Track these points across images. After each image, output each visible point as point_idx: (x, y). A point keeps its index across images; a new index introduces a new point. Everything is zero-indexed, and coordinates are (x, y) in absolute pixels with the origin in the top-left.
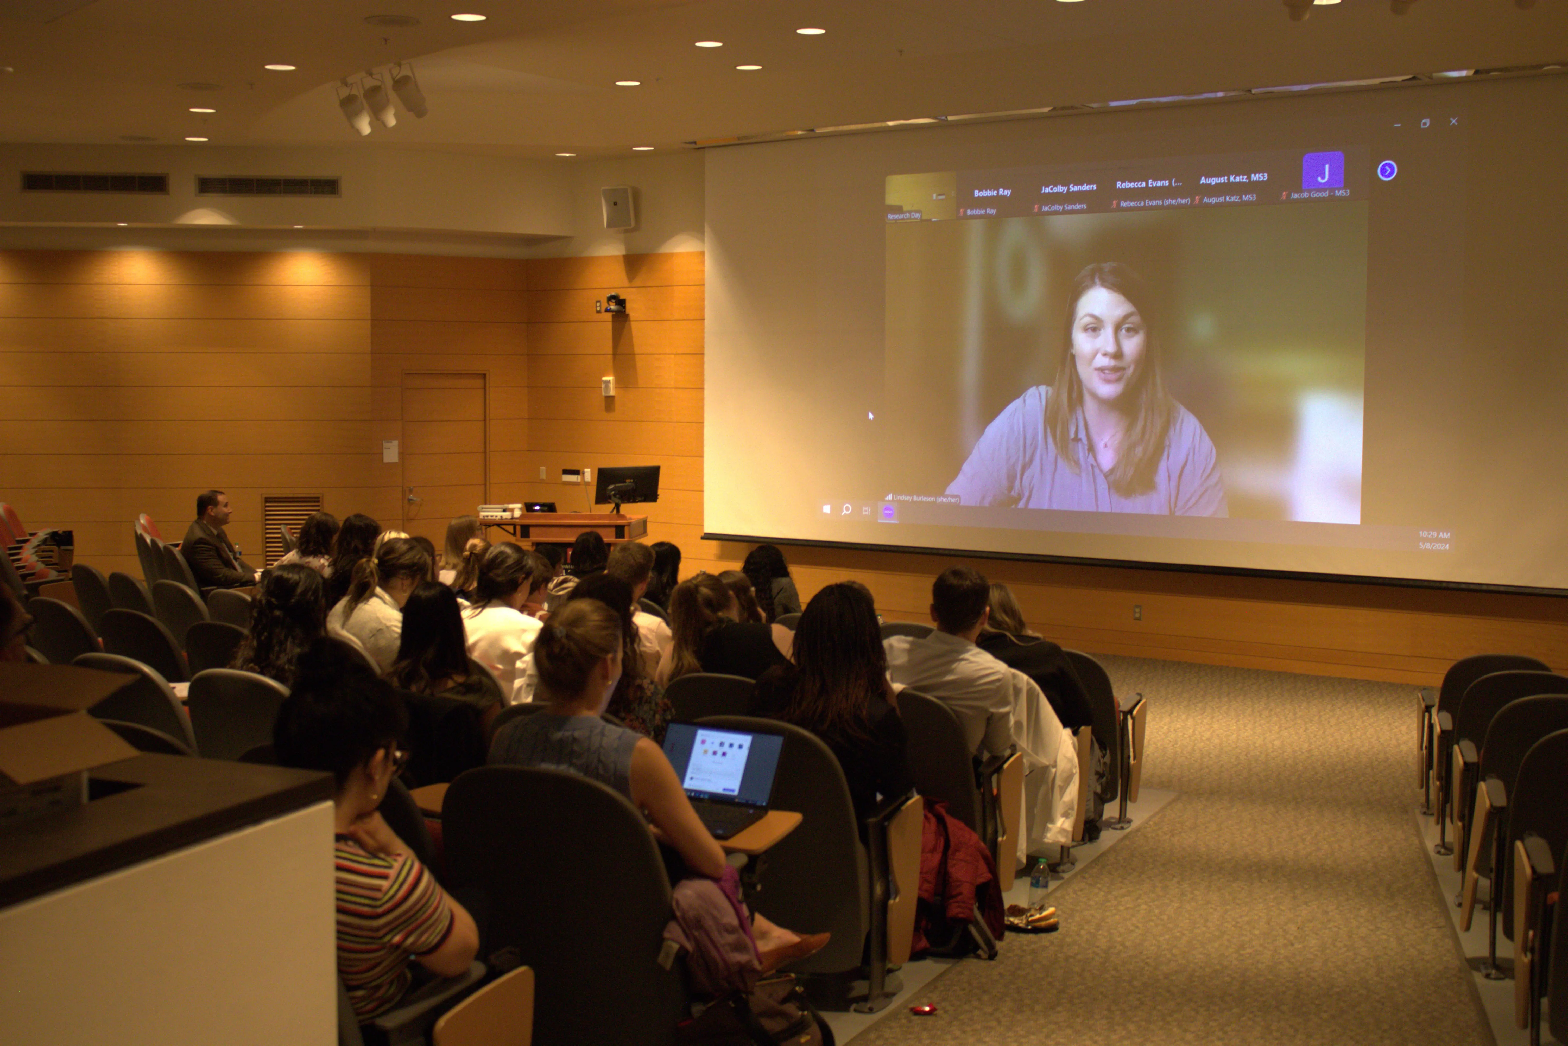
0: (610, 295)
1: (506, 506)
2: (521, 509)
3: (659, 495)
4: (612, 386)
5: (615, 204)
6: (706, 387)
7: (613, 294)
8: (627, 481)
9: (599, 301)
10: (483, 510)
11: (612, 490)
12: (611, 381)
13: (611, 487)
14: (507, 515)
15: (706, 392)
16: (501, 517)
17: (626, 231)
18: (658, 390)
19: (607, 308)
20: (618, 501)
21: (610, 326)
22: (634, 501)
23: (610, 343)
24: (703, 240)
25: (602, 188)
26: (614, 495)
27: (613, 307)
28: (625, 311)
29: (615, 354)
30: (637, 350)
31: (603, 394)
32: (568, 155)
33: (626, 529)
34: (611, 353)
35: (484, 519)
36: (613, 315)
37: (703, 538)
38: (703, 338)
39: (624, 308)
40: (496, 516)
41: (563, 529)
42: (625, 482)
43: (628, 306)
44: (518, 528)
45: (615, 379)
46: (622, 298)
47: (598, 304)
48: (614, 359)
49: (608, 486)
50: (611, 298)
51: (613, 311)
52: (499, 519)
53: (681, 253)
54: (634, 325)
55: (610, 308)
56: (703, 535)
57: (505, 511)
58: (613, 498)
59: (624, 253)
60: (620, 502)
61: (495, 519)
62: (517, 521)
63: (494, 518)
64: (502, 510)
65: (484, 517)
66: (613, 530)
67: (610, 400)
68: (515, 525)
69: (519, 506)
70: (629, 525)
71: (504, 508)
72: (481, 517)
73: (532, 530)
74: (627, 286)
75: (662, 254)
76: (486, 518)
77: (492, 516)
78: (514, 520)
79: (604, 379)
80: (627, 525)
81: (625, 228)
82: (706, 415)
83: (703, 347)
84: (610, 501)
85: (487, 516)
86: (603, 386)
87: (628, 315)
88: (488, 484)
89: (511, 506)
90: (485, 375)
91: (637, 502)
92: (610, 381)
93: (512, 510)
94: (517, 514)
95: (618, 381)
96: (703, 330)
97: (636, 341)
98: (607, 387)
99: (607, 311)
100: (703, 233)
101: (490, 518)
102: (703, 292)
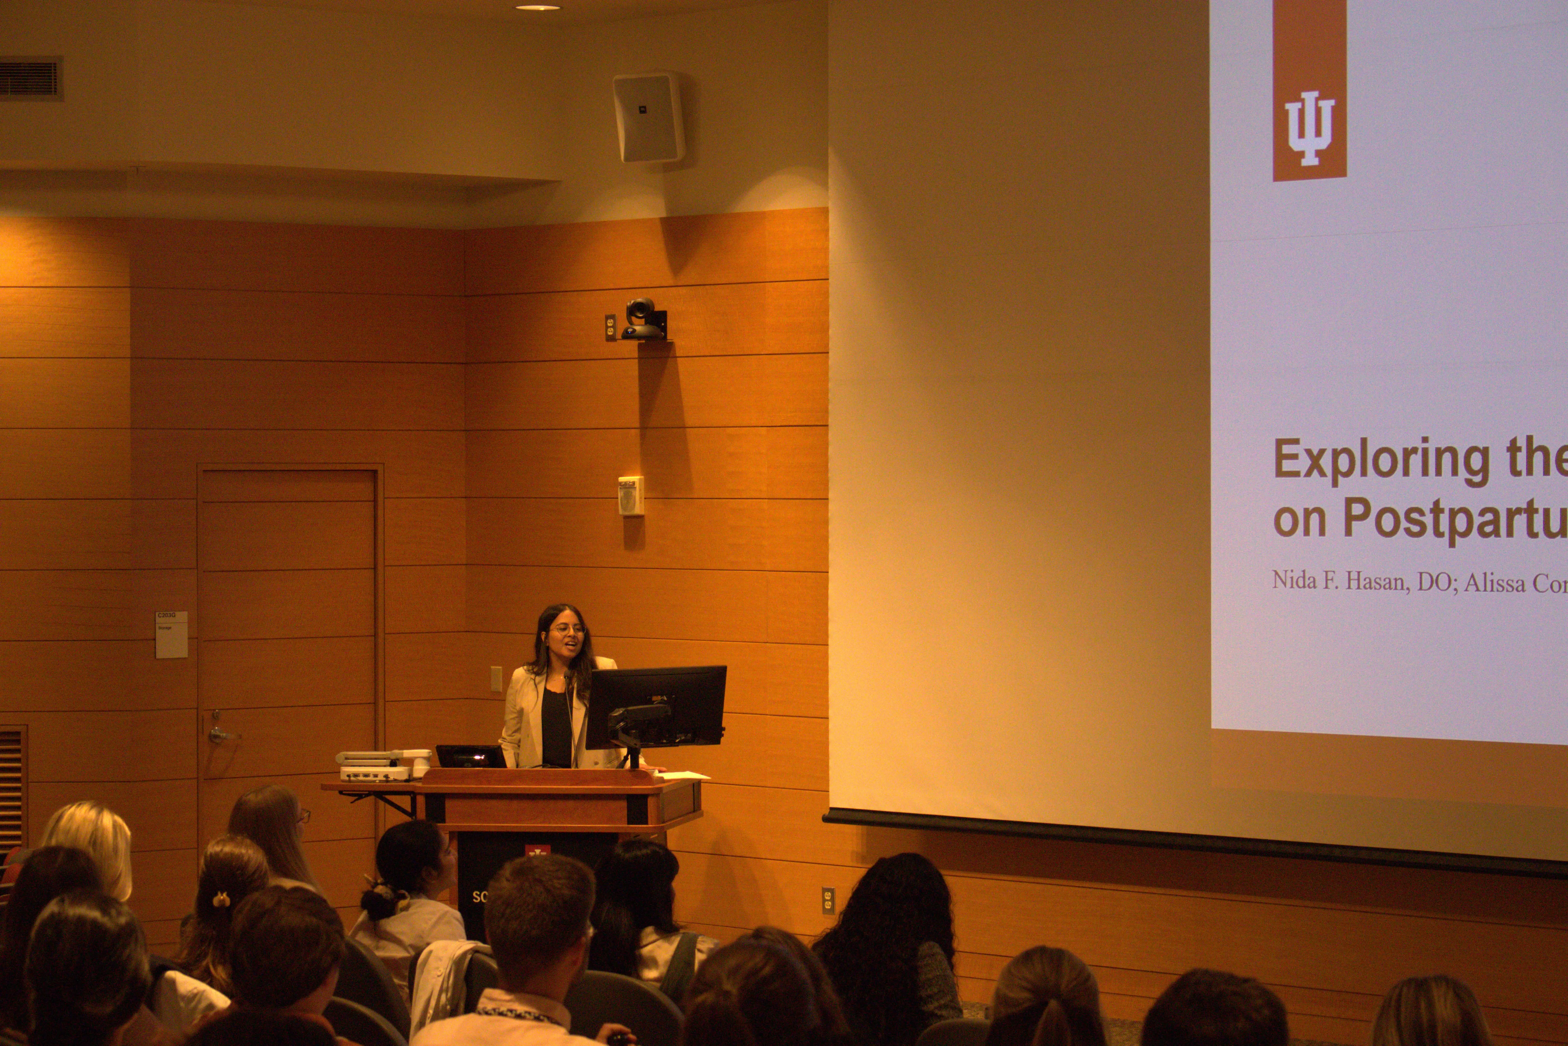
0: (632, 302)
1: (396, 753)
2: (428, 759)
3: (724, 729)
4: (637, 494)
5: (643, 110)
6: (831, 495)
7: (639, 300)
8: (654, 698)
9: (613, 317)
10: (350, 761)
11: (621, 718)
12: (637, 485)
13: (618, 712)
14: (398, 772)
15: (832, 506)
16: (386, 776)
17: (668, 168)
18: (733, 504)
19: (626, 331)
20: (633, 742)
21: (633, 368)
22: (672, 743)
23: (634, 404)
24: (825, 185)
25: (617, 77)
26: (626, 731)
27: (640, 328)
28: (665, 337)
29: (644, 428)
30: (690, 419)
31: (621, 512)
32: (542, 8)
33: (651, 802)
34: (637, 425)
35: (350, 781)
36: (640, 346)
37: (827, 819)
38: (826, 392)
39: (664, 330)
40: (376, 776)
41: (515, 804)
42: (650, 702)
43: (671, 324)
44: (421, 800)
45: (646, 480)
46: (658, 308)
47: (610, 323)
48: (643, 436)
49: (612, 709)
50: (634, 310)
51: (639, 337)
52: (380, 781)
53: (782, 212)
54: (683, 366)
55: (634, 330)
56: (826, 812)
57: (393, 764)
58: (622, 736)
59: (664, 215)
60: (639, 744)
61: (374, 781)
62: (420, 784)
63: (371, 778)
64: (388, 762)
65: (349, 776)
66: (624, 804)
67: (634, 523)
68: (413, 795)
69: (424, 752)
70: (657, 793)
71: (393, 757)
72: (344, 777)
73: (449, 804)
74: (671, 282)
75: (739, 215)
76: (352, 778)
77: (366, 775)
78: (412, 783)
79: (622, 479)
80: (652, 795)
81: (664, 161)
82: (831, 556)
83: (826, 411)
84: (615, 742)
85: (356, 775)
86: (620, 494)
87: (671, 344)
88: (381, 703)
89: (407, 753)
90: (375, 472)
91: (677, 745)
92: (634, 483)
93: (410, 762)
94: (420, 769)
95: (651, 484)
96: (826, 373)
97: (688, 399)
98: (628, 497)
99: (628, 336)
100: (825, 169)
101: (361, 778)
102: (826, 295)
